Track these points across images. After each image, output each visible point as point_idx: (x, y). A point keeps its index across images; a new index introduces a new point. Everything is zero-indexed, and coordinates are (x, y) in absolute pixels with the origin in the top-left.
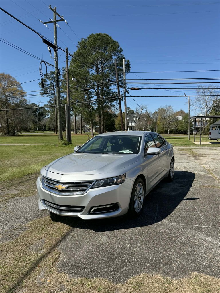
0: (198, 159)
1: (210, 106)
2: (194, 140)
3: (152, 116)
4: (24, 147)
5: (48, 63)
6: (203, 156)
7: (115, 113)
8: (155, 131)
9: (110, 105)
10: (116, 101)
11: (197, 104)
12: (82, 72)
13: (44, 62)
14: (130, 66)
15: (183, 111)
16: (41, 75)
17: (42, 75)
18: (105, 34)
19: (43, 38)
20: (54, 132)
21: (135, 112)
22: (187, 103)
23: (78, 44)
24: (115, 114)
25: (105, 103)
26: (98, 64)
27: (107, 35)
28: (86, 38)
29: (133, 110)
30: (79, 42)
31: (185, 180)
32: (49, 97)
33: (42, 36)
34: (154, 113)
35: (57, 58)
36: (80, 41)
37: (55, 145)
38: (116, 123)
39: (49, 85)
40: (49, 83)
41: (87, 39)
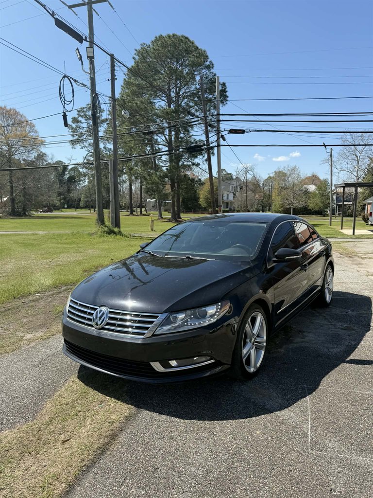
0: (360, 264)
1: (363, 167)
2: (340, 227)
3: (263, 184)
4: (32, 237)
5: (75, 81)
6: (366, 258)
7: (200, 177)
8: (269, 210)
9: (190, 163)
10: (201, 157)
11: (341, 163)
12: (142, 102)
13: (68, 78)
14: (227, 94)
15: (316, 176)
16: (63, 103)
17: (65, 103)
18: (183, 36)
19: (56, 17)
20: (95, 211)
21: (234, 177)
22: (324, 162)
23: (135, 54)
24: (200, 180)
25: (183, 160)
26: (169, 90)
27: (187, 38)
28: (149, 43)
29: (231, 174)
30: (136, 50)
31: (350, 312)
32: (84, 149)
33: (53, 12)
34: (266, 178)
35: (94, 73)
36: (139, 48)
37: (91, 234)
38: (201, 196)
39: (85, 129)
40: (85, 125)
41: (151, 44)
